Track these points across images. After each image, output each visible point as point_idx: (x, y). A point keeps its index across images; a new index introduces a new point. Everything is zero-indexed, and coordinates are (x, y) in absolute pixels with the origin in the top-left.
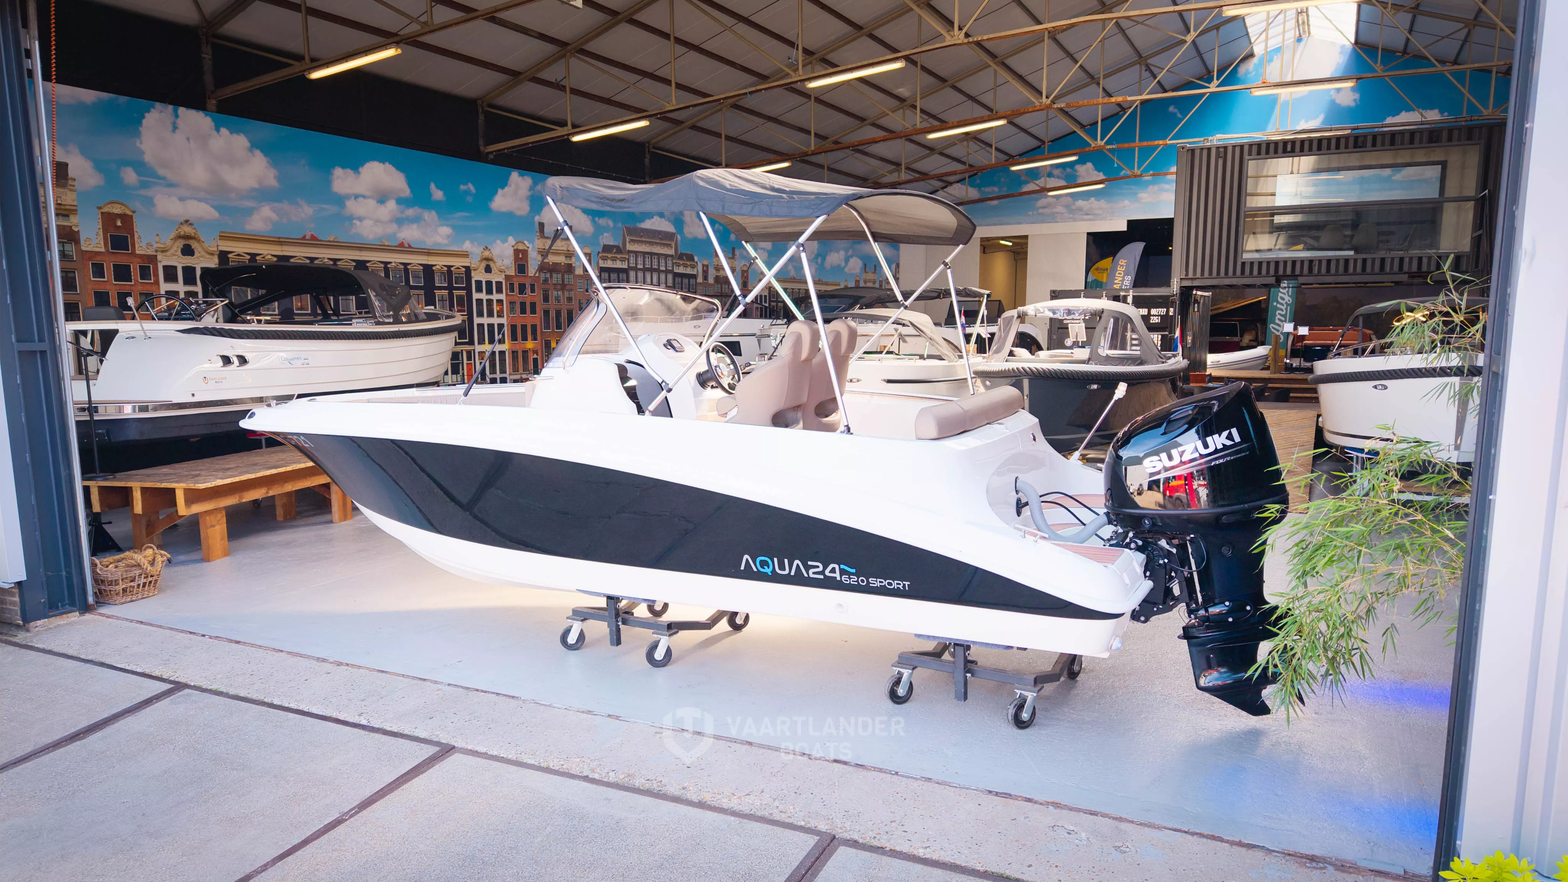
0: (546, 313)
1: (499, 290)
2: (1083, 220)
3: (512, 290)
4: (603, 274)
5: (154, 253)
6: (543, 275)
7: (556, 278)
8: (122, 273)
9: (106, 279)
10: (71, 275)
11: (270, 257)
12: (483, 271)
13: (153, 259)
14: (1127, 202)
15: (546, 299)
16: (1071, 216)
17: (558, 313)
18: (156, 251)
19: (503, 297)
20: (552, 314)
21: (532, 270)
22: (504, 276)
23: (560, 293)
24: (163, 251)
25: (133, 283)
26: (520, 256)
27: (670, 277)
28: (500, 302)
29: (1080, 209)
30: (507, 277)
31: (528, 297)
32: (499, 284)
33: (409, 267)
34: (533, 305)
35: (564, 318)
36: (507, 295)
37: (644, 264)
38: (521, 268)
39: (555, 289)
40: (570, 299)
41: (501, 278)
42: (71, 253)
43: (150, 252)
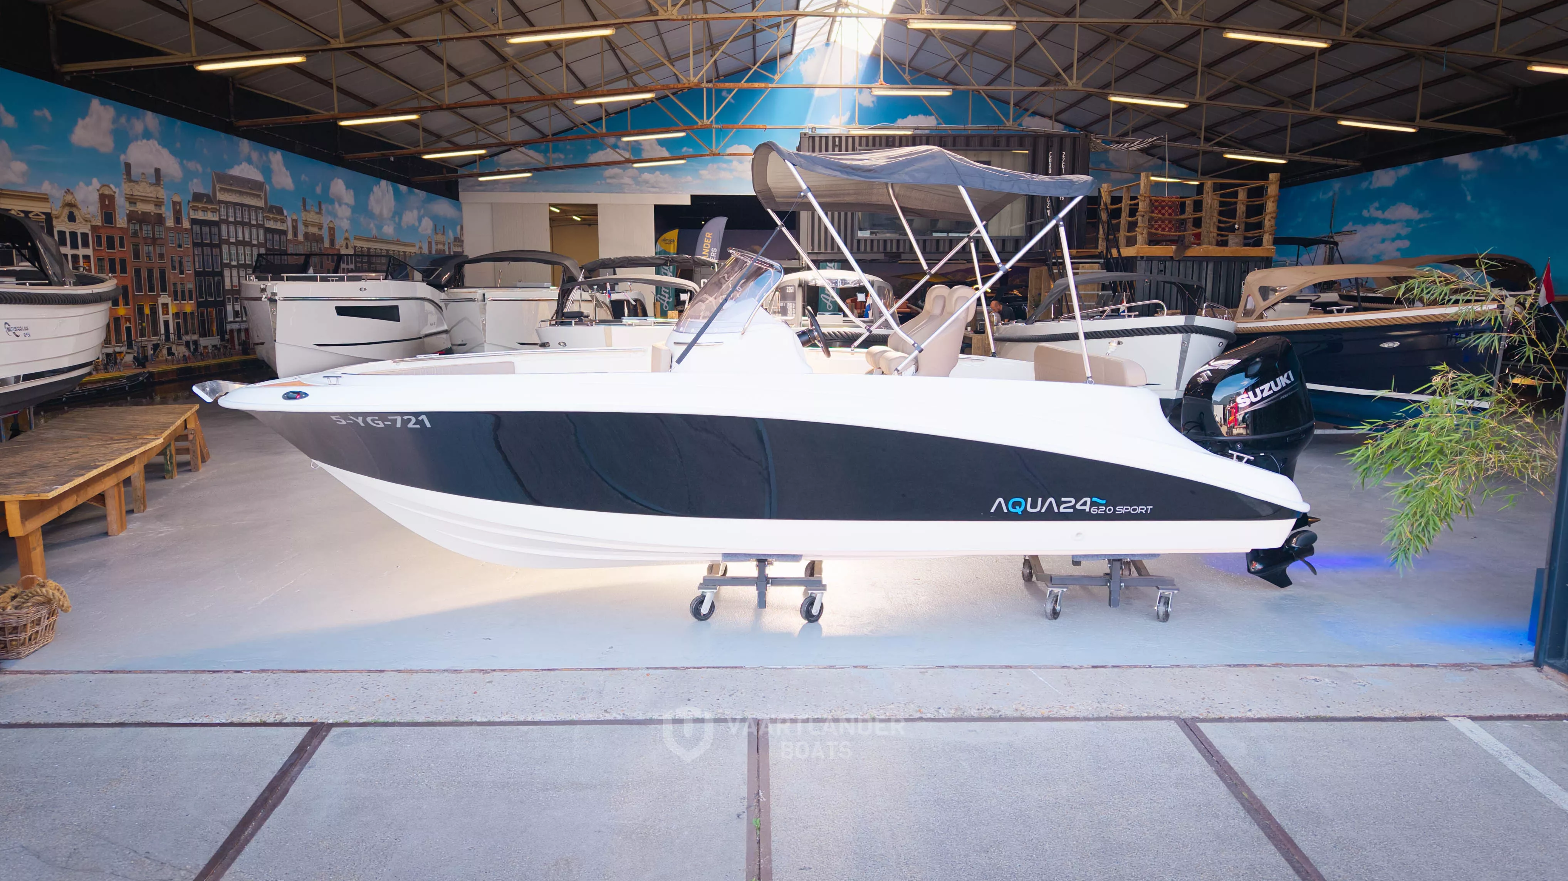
0: (138, 272)
1: (86, 245)
2: (650, 192)
3: (100, 245)
4: (194, 227)
6: (132, 226)
7: (147, 230)
12: (66, 219)
14: (689, 178)
15: (137, 256)
16: (638, 187)
17: (150, 272)
19: (89, 252)
20: (144, 274)
21: (121, 221)
22: (89, 227)
23: (151, 248)
26: (107, 203)
27: (261, 232)
28: (87, 258)
29: (647, 182)
30: (94, 228)
31: (118, 253)
32: (85, 236)
34: (123, 262)
35: (157, 279)
36: (94, 249)
37: (235, 217)
38: (109, 217)
39: (146, 243)
40: (161, 256)
41: (86, 229)
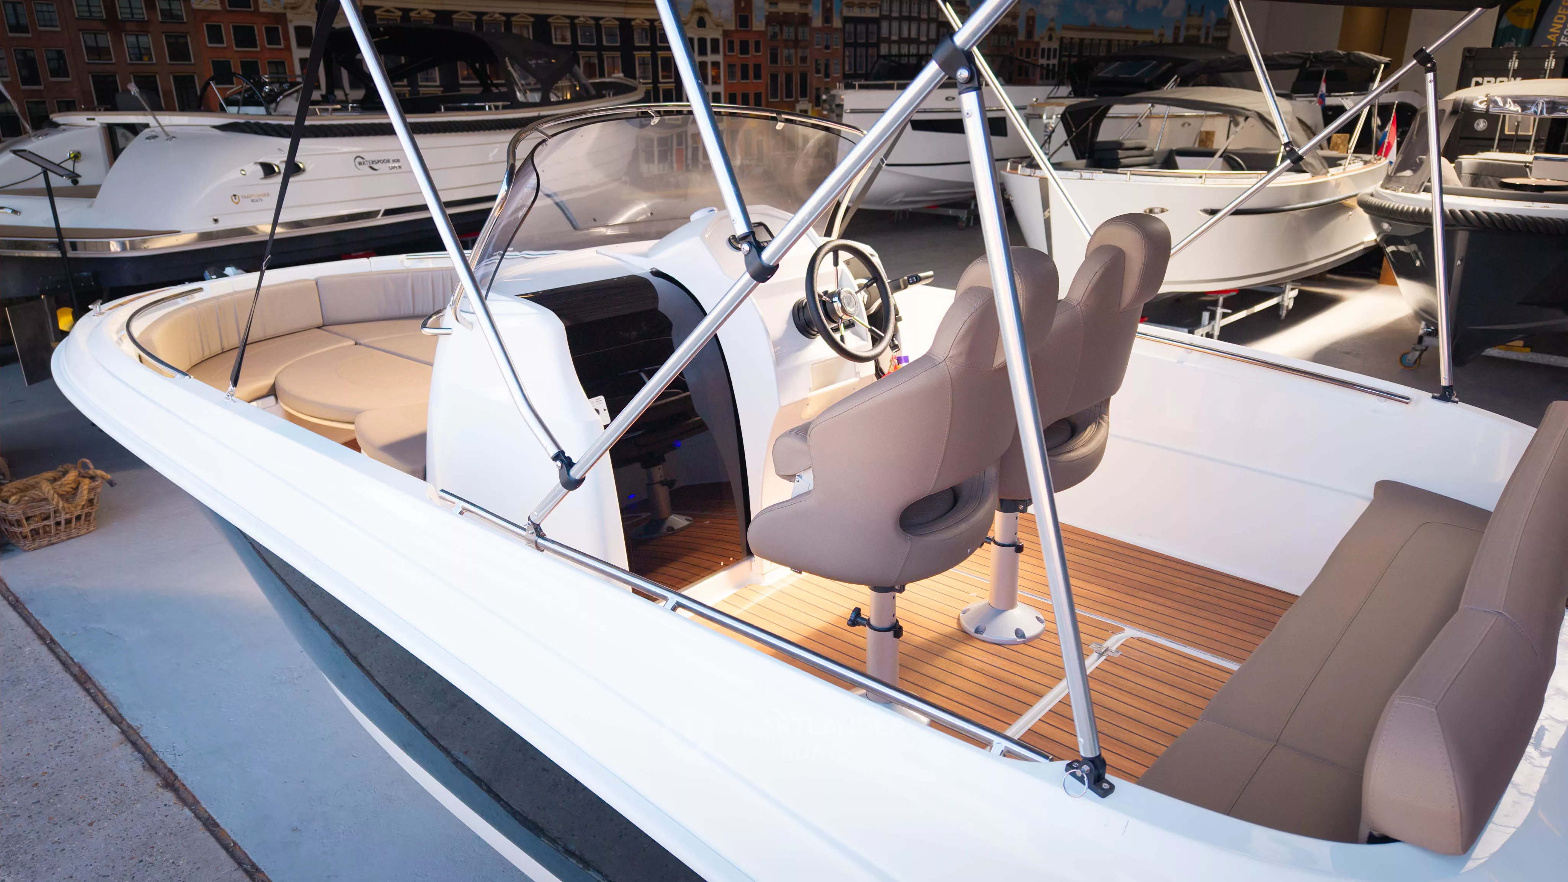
0: (774, 78)
1: (715, 50)
3: (731, 49)
4: (847, 26)
5: (283, 11)
6: (770, 29)
7: (788, 32)
8: (245, 37)
9: (225, 45)
10: (181, 40)
11: (426, 12)
12: (696, 26)
13: (281, 18)
15: (774, 59)
17: (789, 78)
18: (285, 8)
19: (719, 58)
20: (782, 79)
21: (758, 24)
22: (721, 32)
23: (792, 51)
24: (293, 8)
25: (258, 49)
26: (743, 5)
27: (933, 27)
28: (716, 64)
30: (726, 33)
31: (752, 58)
32: (715, 42)
33: (601, 22)
34: (758, 69)
35: (796, 83)
36: (725, 55)
37: (901, 12)
38: (744, 20)
39: (787, 47)
40: (804, 59)
41: (718, 35)
42: (180, 13)
43: (278, 9)
